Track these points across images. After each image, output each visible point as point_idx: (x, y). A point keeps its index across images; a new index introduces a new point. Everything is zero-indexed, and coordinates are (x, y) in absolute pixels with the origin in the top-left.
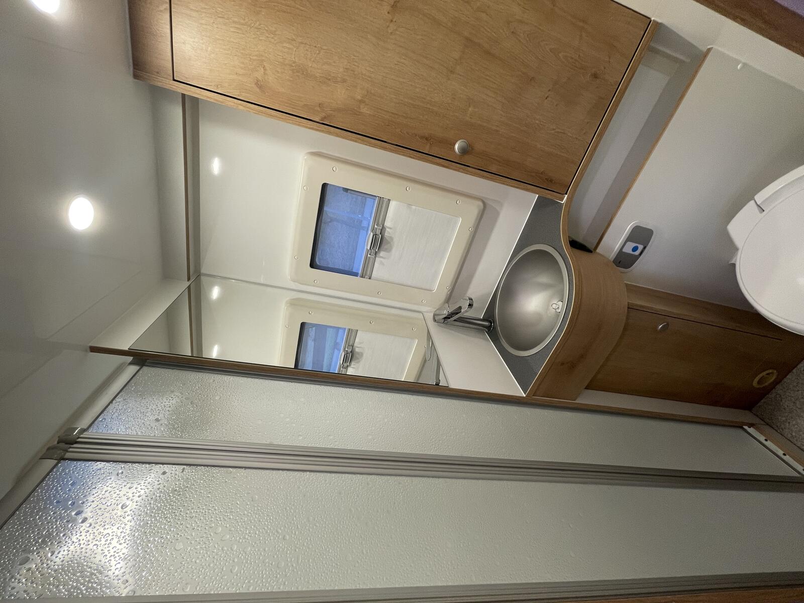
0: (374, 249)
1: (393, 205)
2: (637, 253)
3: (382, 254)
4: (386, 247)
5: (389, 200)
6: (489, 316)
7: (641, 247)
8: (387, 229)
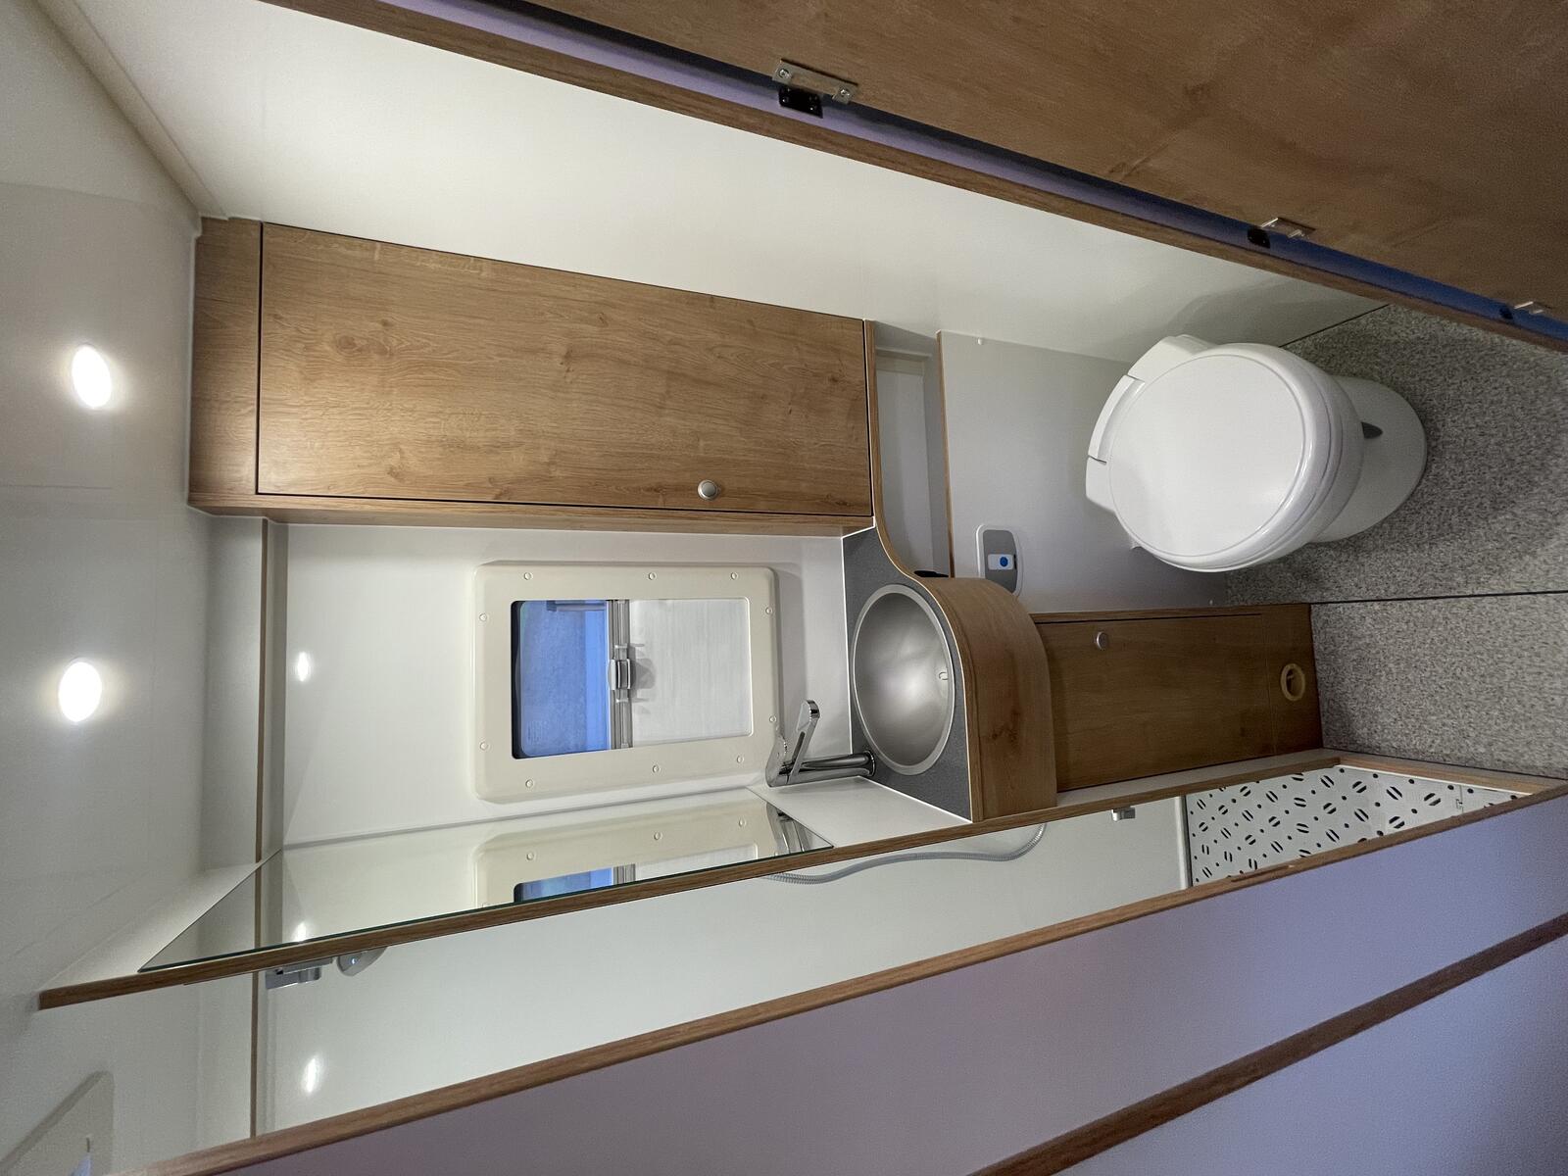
0: (624, 685)
1: (635, 608)
2: (1010, 566)
3: (640, 693)
4: (643, 679)
5: (627, 601)
6: (861, 746)
7: (1010, 558)
8: (637, 648)
